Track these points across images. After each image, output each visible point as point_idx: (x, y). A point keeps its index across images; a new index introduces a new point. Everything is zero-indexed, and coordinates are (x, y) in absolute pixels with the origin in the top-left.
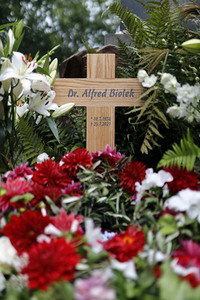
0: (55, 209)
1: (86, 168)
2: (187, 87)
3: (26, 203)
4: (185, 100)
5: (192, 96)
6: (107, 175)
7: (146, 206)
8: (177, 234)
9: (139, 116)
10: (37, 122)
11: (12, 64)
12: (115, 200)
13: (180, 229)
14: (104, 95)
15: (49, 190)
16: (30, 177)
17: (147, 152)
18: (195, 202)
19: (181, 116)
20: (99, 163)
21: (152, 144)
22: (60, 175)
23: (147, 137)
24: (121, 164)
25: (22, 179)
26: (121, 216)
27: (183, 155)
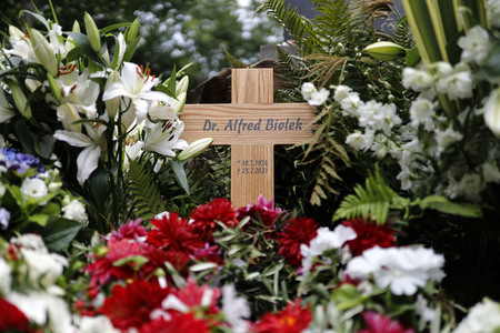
0: (179, 280)
1: (228, 226)
2: (372, 105)
3: (137, 268)
4: (371, 123)
5: (380, 117)
6: (261, 239)
7: (315, 274)
8: (359, 309)
9: (306, 153)
10: (156, 170)
11: (122, 78)
12: (272, 277)
13: (364, 302)
14: (257, 127)
15: (171, 254)
16: (143, 239)
17: (319, 203)
18: (385, 263)
19: (368, 147)
20: (247, 219)
21: (326, 192)
22: (189, 235)
23: (319, 181)
24: (281, 222)
25: (131, 241)
26: (280, 299)
27: (371, 202)
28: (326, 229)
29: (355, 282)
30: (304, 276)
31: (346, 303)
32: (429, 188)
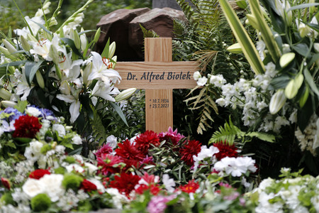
1: (155, 146)
2: (229, 85)
5: (232, 92)
6: (171, 152)
7: (200, 169)
9: (196, 103)
12: (178, 171)
13: (221, 180)
14: (162, 77)
15: (132, 161)
17: (202, 133)
18: (230, 164)
19: (227, 105)
20: (164, 142)
21: (206, 127)
22: (137, 151)
23: (202, 120)
24: (181, 143)
25: (110, 155)
26: (182, 181)
27: (227, 135)
28: (205, 146)
29: (217, 172)
30: (195, 170)
31: (213, 181)
32: (254, 127)
